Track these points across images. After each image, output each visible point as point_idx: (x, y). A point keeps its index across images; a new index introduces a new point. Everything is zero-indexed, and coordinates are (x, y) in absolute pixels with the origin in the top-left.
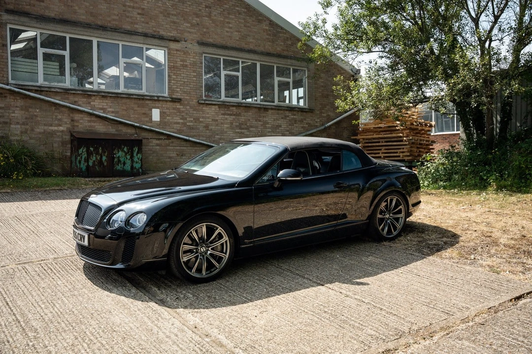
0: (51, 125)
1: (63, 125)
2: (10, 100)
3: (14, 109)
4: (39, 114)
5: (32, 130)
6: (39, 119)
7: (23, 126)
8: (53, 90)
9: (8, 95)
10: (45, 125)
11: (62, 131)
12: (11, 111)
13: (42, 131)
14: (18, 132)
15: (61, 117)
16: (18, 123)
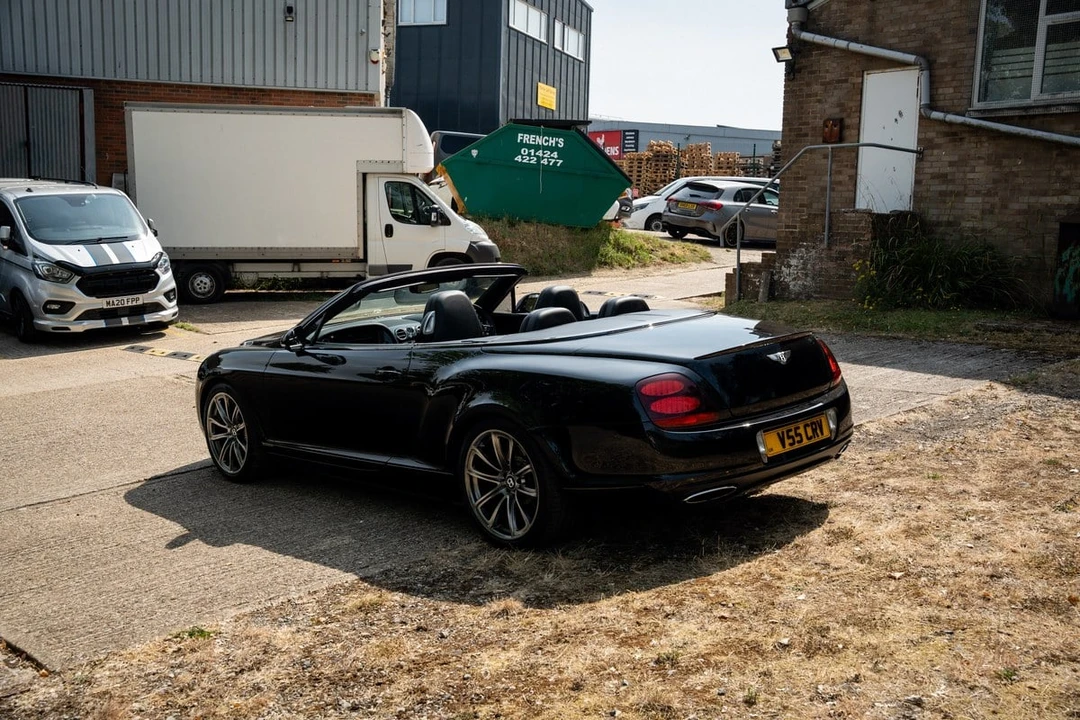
0: (1045, 194)
1: (1073, 192)
2: (969, 146)
3: (973, 163)
4: (1023, 168)
5: (1004, 207)
6: (1020, 180)
7: (987, 199)
8: (1054, 111)
9: (964, 135)
10: (1032, 193)
11: (1069, 206)
12: (968, 169)
13: (1025, 207)
14: (977, 213)
15: (1069, 172)
16: (978, 193)
